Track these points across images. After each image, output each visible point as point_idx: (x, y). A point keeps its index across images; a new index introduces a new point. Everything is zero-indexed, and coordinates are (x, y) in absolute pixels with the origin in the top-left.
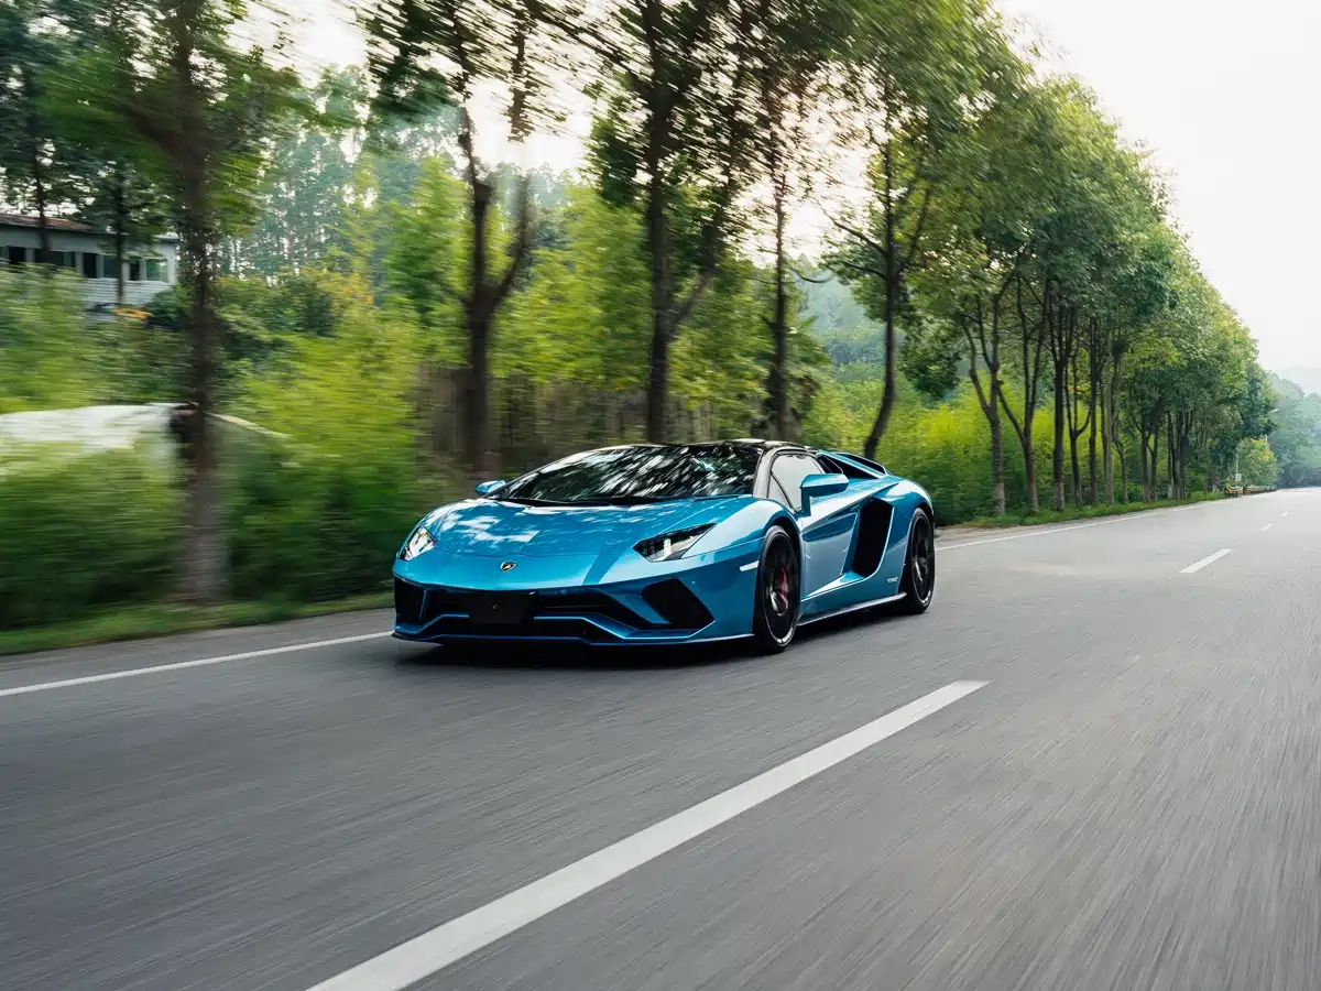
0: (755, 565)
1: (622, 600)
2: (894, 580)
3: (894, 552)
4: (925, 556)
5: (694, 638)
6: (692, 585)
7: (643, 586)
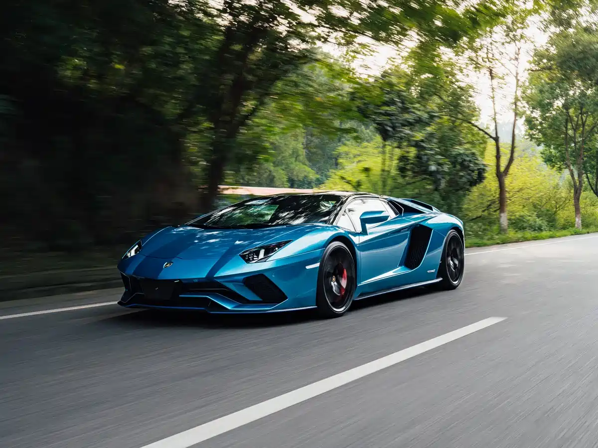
0: (318, 265)
1: (231, 286)
2: (432, 271)
3: (433, 256)
4: (456, 257)
5: (273, 309)
6: (273, 278)
7: (242, 277)
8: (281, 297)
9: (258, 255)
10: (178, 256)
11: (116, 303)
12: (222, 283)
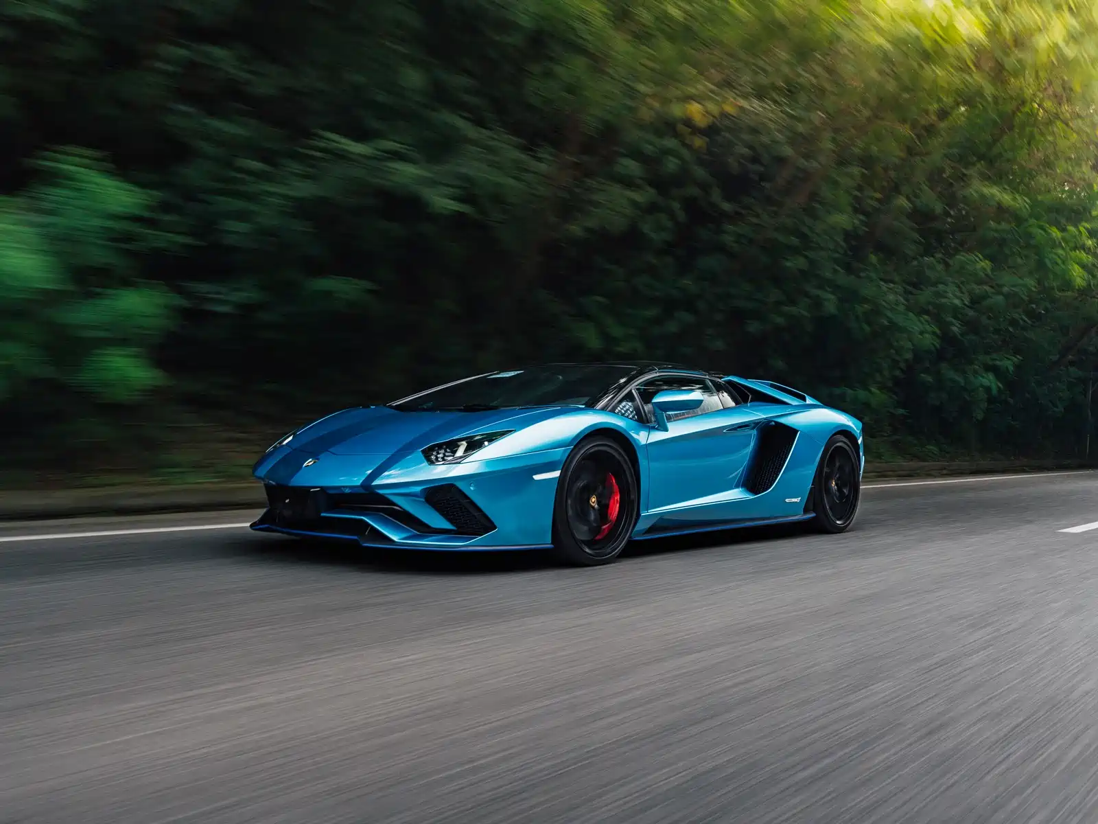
0: (557, 474)
1: (402, 503)
5: (471, 545)
6: (470, 490)
8: (486, 525)
9: (454, 452)
10: (331, 450)
11: (248, 524)
12: (387, 496)
